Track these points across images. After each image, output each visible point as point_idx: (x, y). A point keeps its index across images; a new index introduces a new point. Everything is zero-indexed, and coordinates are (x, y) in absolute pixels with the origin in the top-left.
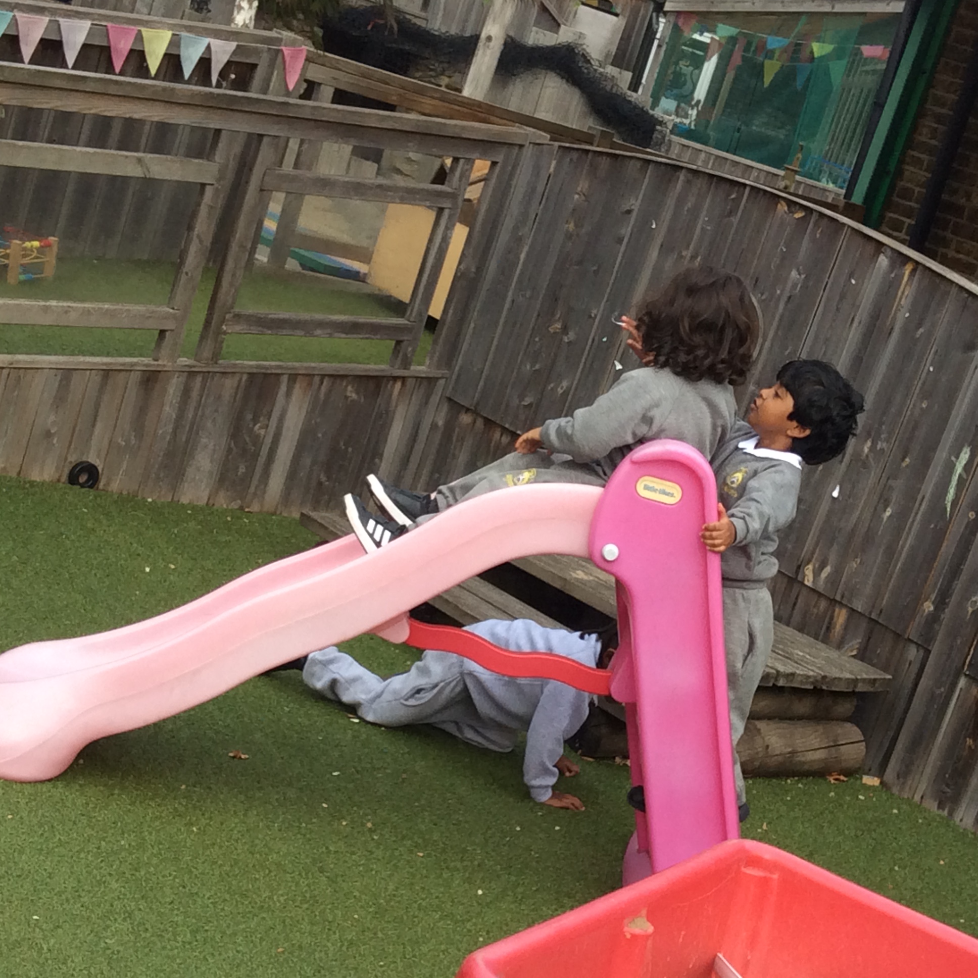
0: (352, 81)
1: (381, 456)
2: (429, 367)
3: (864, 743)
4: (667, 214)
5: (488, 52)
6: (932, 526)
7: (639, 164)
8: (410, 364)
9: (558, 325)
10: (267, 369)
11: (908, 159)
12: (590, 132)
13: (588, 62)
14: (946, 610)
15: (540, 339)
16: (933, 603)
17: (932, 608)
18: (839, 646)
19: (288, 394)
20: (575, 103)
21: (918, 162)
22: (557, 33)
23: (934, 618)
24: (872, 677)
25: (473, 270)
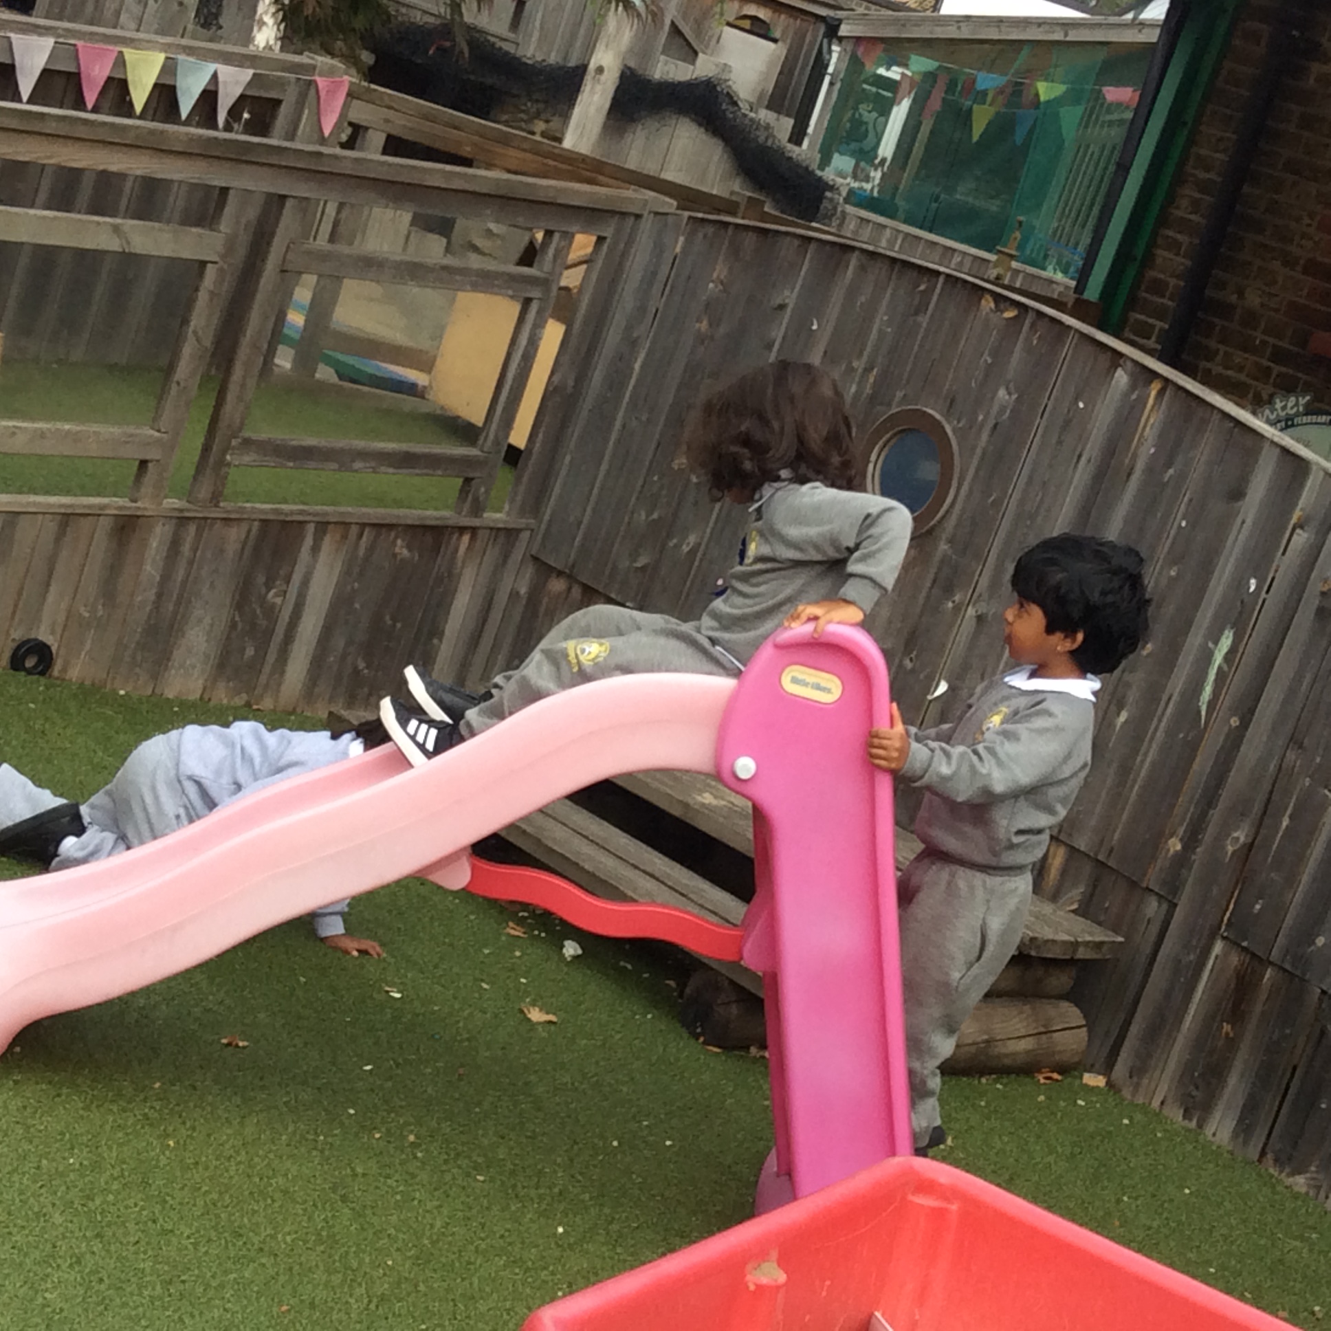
0: (409, 125)
1: (440, 635)
2: (508, 514)
3: (1085, 1029)
4: (833, 310)
5: (599, 88)
6: (1181, 736)
7: (796, 242)
8: (483, 510)
10: (286, 515)
11: (1160, 241)
12: (734, 198)
13: (735, 104)
14: (1198, 850)
15: (660, 478)
16: (1181, 840)
17: (1179, 847)
18: (1054, 898)
19: (316, 549)
20: (716, 158)
21: (1174, 246)
22: (693, 63)
23: (1182, 860)
24: (1098, 939)
25: (571, 383)
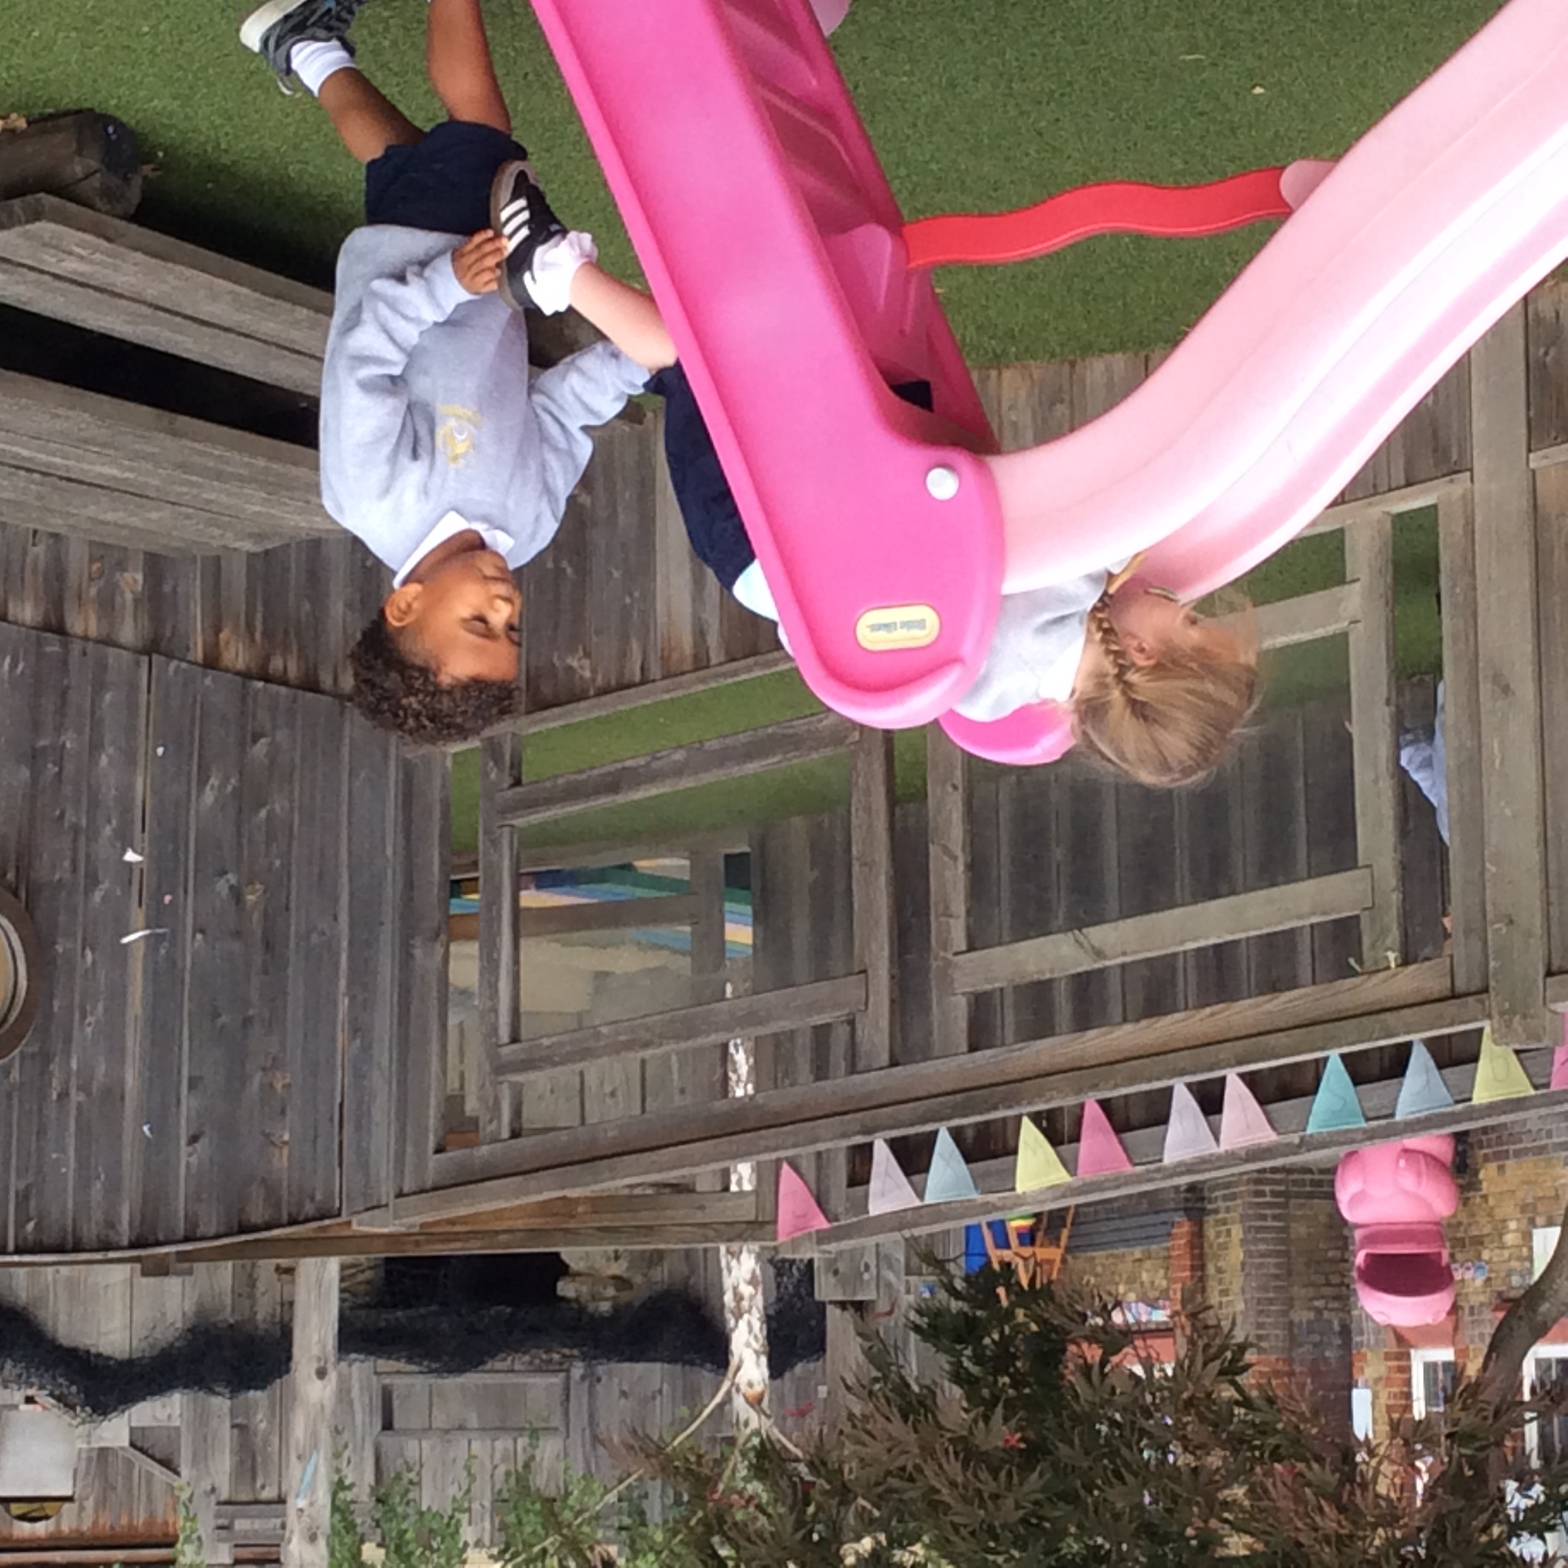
2: (444, 755)
4: (130, 1155)
5: (315, 1350)
7: (201, 1230)
8: (483, 750)
9: (251, 898)
10: (756, 664)
12: (186, 1265)
15: (271, 864)
19: (700, 633)
22: (132, 1430)
